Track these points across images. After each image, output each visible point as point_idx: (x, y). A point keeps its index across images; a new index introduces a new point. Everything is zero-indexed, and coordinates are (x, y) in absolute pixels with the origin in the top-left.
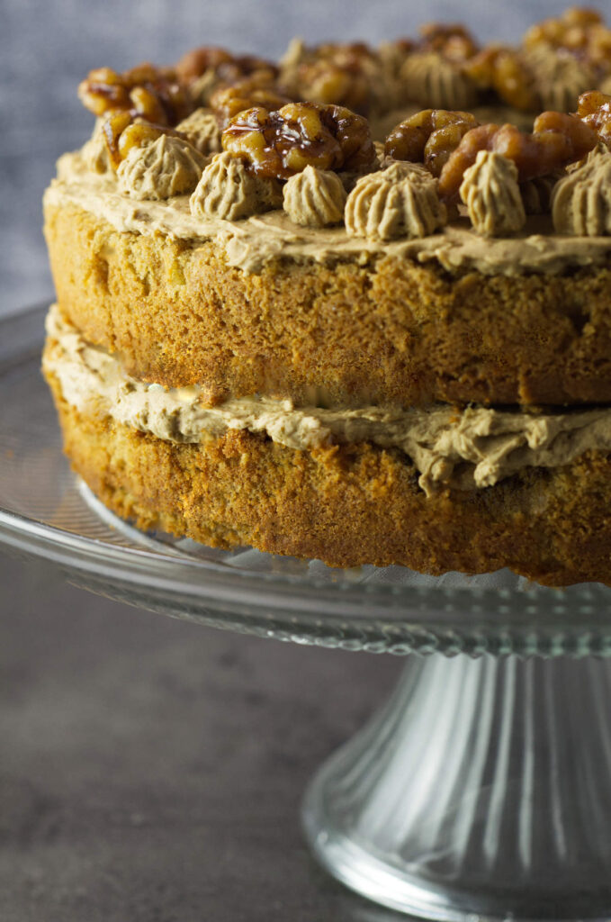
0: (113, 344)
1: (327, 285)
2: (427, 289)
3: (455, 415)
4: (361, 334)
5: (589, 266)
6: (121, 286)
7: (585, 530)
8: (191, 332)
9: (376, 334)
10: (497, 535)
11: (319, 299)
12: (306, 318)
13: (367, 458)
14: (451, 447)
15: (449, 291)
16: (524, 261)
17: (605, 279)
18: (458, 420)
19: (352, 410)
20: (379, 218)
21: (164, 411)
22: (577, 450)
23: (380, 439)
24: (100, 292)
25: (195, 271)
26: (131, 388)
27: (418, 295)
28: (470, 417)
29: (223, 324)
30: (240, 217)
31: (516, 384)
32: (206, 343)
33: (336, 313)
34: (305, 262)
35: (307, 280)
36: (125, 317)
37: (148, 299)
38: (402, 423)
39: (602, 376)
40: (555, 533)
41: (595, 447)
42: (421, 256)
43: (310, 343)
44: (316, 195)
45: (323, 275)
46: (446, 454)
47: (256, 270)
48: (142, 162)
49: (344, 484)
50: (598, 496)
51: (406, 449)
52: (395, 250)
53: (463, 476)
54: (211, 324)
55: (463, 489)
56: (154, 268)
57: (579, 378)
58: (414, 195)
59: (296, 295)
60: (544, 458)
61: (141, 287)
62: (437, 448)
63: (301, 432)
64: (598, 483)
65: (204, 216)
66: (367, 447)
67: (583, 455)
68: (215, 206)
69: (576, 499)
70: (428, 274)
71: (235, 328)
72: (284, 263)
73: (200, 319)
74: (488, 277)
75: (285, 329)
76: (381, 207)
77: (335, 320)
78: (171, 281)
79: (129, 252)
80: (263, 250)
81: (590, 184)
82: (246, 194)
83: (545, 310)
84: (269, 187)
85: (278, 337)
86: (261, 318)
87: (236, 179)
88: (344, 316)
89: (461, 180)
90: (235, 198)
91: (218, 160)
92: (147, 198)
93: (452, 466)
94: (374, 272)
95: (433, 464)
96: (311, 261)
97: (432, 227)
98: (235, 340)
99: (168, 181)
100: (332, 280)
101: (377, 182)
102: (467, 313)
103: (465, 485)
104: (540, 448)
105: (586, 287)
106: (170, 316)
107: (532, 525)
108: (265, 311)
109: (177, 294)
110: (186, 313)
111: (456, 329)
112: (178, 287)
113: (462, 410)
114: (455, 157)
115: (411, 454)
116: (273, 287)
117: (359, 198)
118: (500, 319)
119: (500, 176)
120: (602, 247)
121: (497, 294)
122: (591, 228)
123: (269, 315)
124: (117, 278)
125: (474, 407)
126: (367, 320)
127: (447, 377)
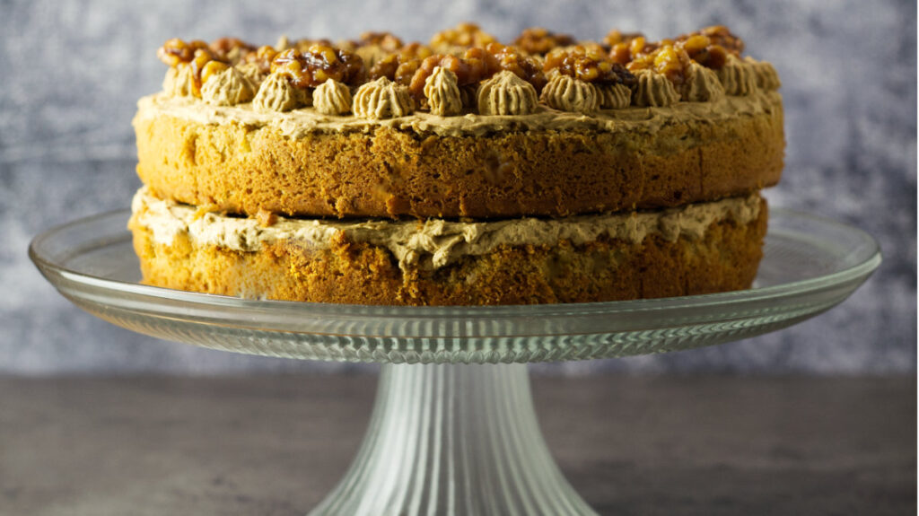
0: (196, 197)
1: (344, 146)
2: (406, 144)
3: (420, 225)
4: (364, 175)
5: (501, 131)
6: (205, 158)
7: (499, 293)
8: (253, 182)
9: (374, 174)
10: (446, 297)
11: (339, 154)
12: (330, 166)
13: (367, 252)
14: (418, 243)
15: (419, 146)
16: (463, 128)
17: (510, 139)
18: (422, 228)
19: (357, 223)
20: (376, 106)
21: (236, 231)
22: (494, 244)
23: (374, 241)
24: (189, 164)
25: (258, 143)
26: (212, 220)
27: (400, 149)
28: (430, 225)
29: (276, 174)
30: (287, 110)
31: (459, 202)
32: (264, 187)
33: (349, 162)
34: (330, 132)
35: (332, 143)
36: (207, 178)
37: (224, 164)
38: (388, 232)
39: (509, 197)
40: (480, 296)
41: (504, 242)
42: (402, 127)
43: (332, 182)
44: (335, 95)
45: (342, 139)
46: (415, 248)
47: (299, 138)
48: (218, 83)
49: (352, 269)
50: (506, 272)
51: (390, 247)
52: (387, 123)
53: (425, 262)
54: (267, 174)
55: (425, 269)
56: (229, 145)
57: (495, 199)
58: (396, 93)
59: (324, 152)
60: (474, 250)
61: (219, 157)
62: (409, 245)
63: (326, 236)
64: (506, 264)
65: (264, 110)
66: (367, 245)
67: (498, 247)
68: (271, 104)
69: (494, 274)
70: (406, 136)
71: (284, 176)
72: (317, 133)
73: (260, 172)
74: (442, 138)
75: (316, 174)
76: (377, 100)
77: (348, 166)
78: (241, 151)
79: (211, 137)
80: (305, 126)
81: (500, 86)
82: (291, 97)
83: (476, 157)
84: (303, 93)
85: (312, 180)
86: (302, 168)
87: (284, 87)
88: (354, 164)
89: (424, 84)
90: (283, 99)
91: (272, 77)
92: (222, 105)
93: (418, 255)
94: (374, 136)
95: (407, 254)
96: (334, 132)
97: (407, 112)
98: (284, 183)
99: (236, 94)
100: (347, 142)
101: (373, 86)
102: (429, 160)
103: (427, 267)
104: (472, 242)
105: (500, 143)
106: (240, 173)
107: (467, 291)
108: (304, 163)
109: (245, 159)
110: (252, 169)
111: (423, 169)
112: (246, 154)
113: (424, 222)
114: (418, 73)
115: (393, 250)
116: (310, 148)
117: (362, 96)
118: (449, 162)
119: (448, 80)
120: (509, 120)
121: (447, 148)
122: (502, 110)
123: (307, 166)
124: (203, 154)
125: (432, 219)
126: (368, 165)
127: (417, 200)
